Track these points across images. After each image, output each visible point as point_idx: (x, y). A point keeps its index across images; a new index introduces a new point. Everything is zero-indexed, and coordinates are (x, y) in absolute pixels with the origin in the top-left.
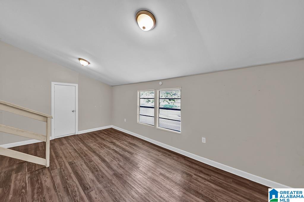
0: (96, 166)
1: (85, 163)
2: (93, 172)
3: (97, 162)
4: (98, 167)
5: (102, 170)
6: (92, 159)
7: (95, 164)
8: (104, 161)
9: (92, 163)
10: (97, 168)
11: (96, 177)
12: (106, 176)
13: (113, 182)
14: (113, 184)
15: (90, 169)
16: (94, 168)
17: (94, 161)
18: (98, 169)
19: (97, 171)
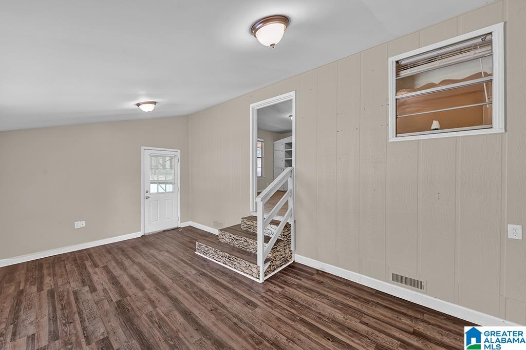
0: (199, 300)
1: (223, 306)
2: (202, 290)
3: (199, 309)
4: (195, 299)
5: (187, 295)
6: (213, 316)
7: (203, 306)
8: (187, 314)
9: (209, 306)
10: (197, 298)
11: (195, 285)
12: (181, 288)
13: (171, 281)
14: (172, 279)
15: (209, 296)
16: (201, 297)
17: (207, 312)
18: (194, 295)
19: (195, 293)
